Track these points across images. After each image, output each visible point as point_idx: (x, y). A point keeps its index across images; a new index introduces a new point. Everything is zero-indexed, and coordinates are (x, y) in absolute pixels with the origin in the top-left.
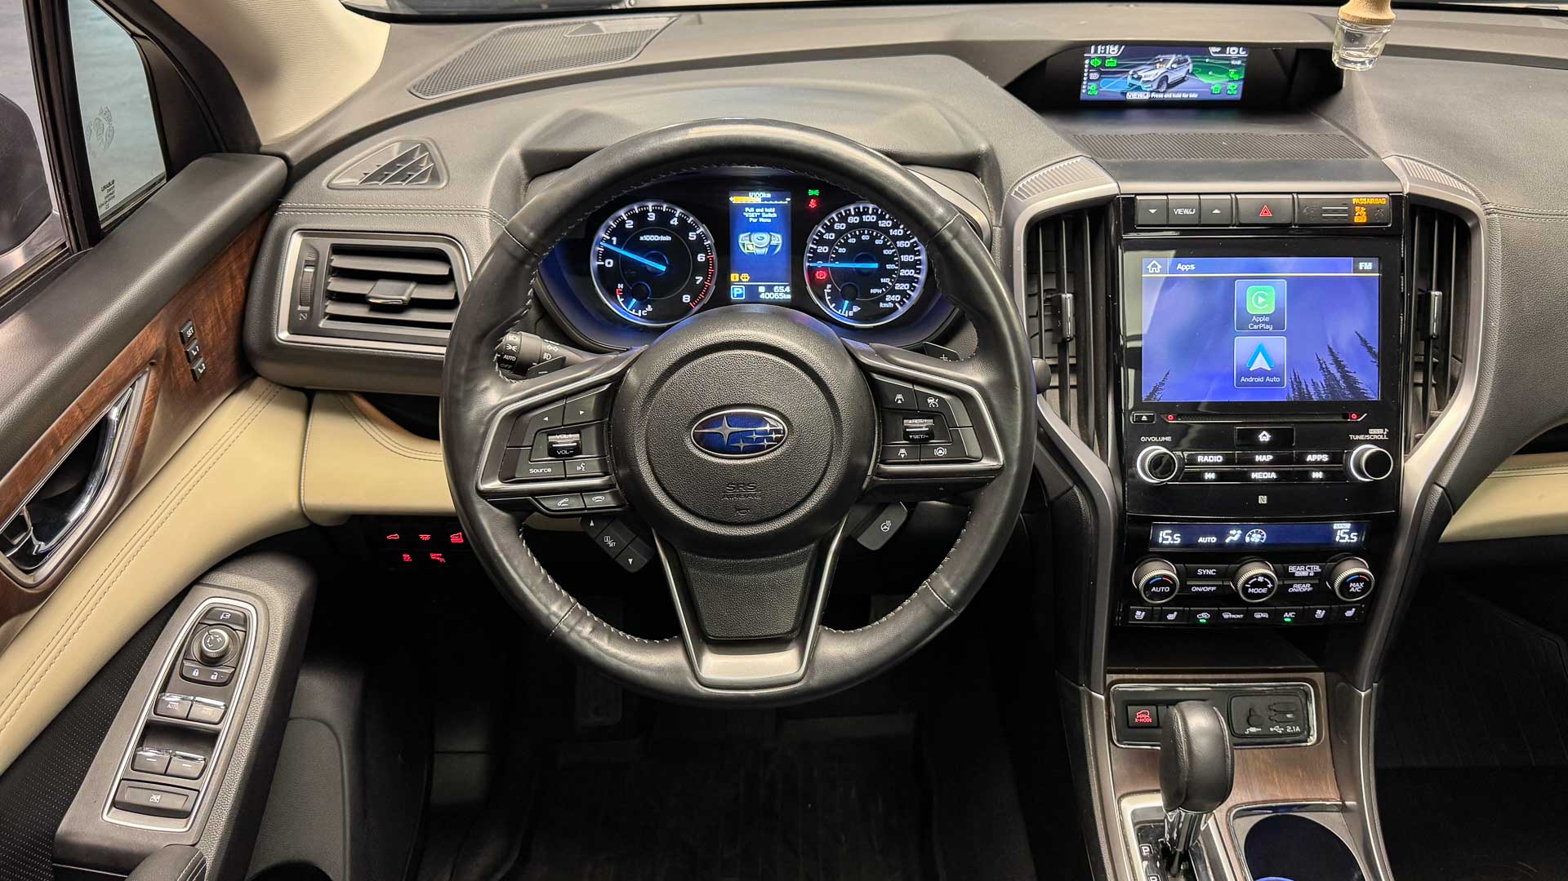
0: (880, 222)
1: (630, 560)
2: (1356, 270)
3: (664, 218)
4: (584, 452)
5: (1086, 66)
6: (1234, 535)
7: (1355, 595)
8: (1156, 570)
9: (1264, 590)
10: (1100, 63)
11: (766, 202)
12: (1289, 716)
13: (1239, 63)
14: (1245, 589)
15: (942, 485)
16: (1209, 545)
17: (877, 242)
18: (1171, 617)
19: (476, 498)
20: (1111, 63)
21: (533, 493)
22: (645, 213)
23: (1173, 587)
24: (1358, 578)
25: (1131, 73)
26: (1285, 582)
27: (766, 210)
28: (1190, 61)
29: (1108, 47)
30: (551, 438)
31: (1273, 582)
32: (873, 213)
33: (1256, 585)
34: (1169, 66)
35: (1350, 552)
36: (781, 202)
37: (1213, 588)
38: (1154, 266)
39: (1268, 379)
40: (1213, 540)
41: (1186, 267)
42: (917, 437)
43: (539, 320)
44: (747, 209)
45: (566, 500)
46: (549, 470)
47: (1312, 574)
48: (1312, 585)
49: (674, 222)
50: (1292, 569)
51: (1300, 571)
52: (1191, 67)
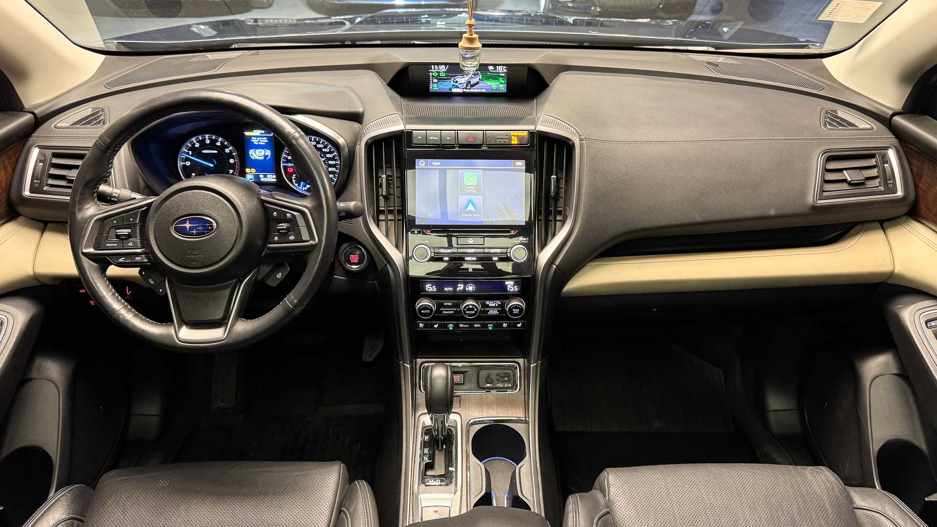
0: (317, 145)
1: (161, 290)
2: (515, 166)
3: (213, 142)
4: (132, 237)
5: (431, 76)
6: (460, 287)
7: (516, 315)
8: (425, 302)
9: (473, 312)
10: (437, 74)
11: (262, 135)
12: (506, 379)
13: (504, 75)
14: (465, 312)
15: (293, 253)
16: (450, 291)
18: (436, 326)
19: (81, 256)
20: (443, 75)
21: (108, 255)
22: (204, 140)
23: (431, 310)
24: (516, 307)
25: (452, 79)
26: (486, 309)
27: (262, 138)
28: (480, 74)
29: (440, 66)
30: (117, 231)
31: (476, 308)
32: (314, 141)
33: (469, 309)
34: (470, 76)
35: (514, 296)
36: (269, 135)
37: (453, 312)
38: (422, 163)
39: (474, 215)
40: (451, 289)
41: (436, 164)
42: (283, 231)
43: (145, 188)
44: (253, 138)
45: (124, 258)
46: (116, 245)
47: (497, 305)
48: (498, 311)
49: (218, 144)
50: (487, 303)
51: (491, 304)
52: (481, 77)
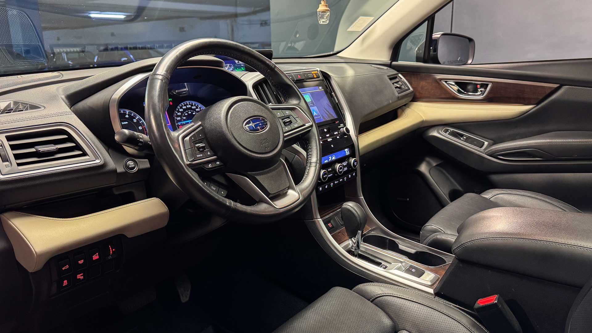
0: (192, 107)
2: (319, 89)
4: (206, 149)
6: (330, 158)
7: (355, 166)
9: (342, 170)
13: (243, 65)
14: (339, 171)
17: (194, 114)
18: (326, 187)
21: (201, 164)
23: (327, 175)
24: (355, 161)
28: (232, 65)
30: (196, 145)
33: (340, 168)
35: (349, 157)
37: (332, 174)
39: (318, 117)
40: (327, 161)
42: (287, 124)
45: (211, 165)
46: (202, 155)
48: (347, 168)
51: (344, 164)
